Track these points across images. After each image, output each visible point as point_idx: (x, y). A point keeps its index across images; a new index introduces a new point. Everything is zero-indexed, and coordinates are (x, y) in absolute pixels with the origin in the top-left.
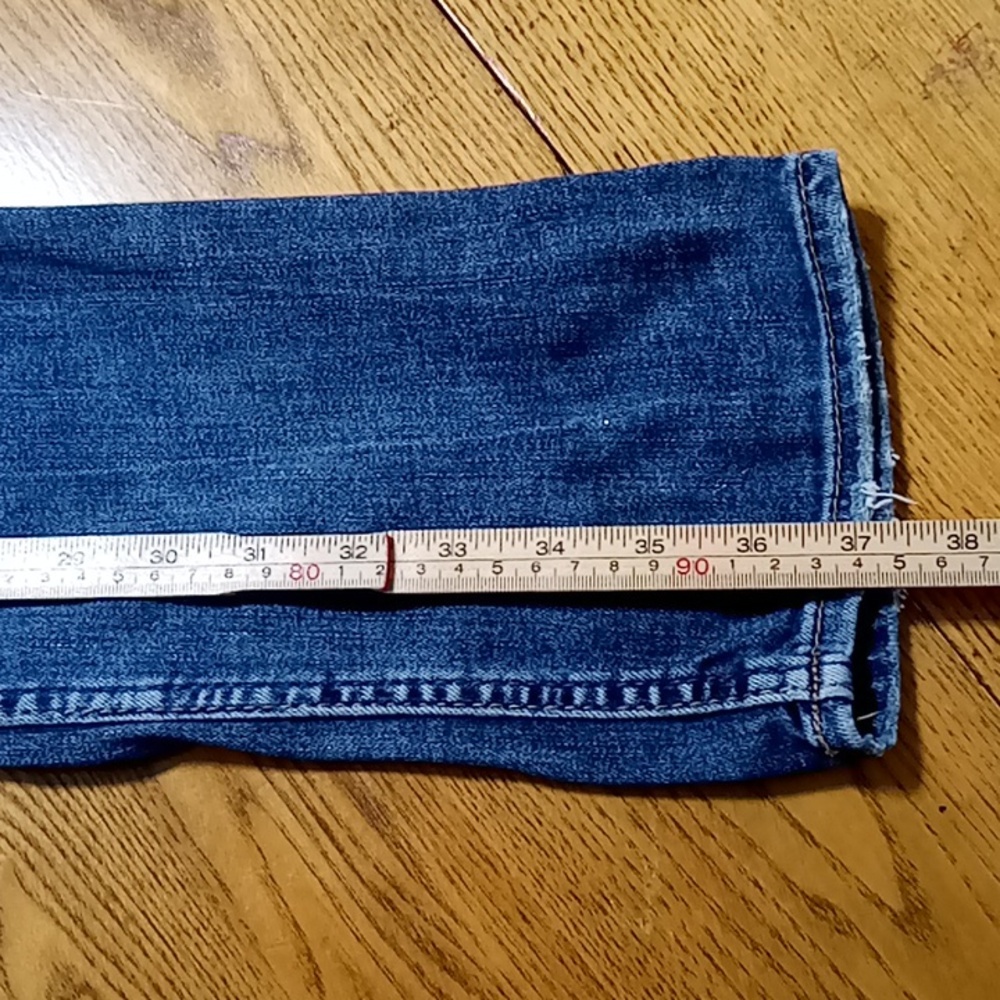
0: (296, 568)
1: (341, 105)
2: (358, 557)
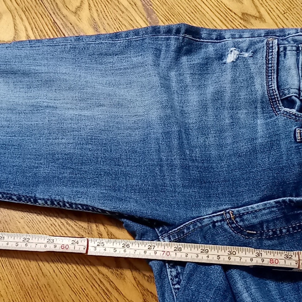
0: (271, 260)
1: (272, 8)
2: (290, 258)
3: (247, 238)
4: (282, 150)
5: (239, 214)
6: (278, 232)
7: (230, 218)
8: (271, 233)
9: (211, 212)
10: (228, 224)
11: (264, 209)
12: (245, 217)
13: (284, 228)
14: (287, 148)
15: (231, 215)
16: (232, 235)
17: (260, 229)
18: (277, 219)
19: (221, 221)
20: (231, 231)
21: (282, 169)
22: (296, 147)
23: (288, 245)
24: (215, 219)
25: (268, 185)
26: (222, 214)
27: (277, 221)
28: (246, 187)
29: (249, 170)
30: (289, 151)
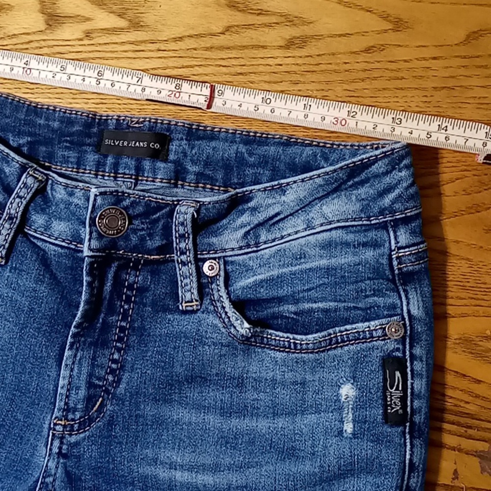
3: (103, 416)
4: (6, 295)
5: (64, 410)
6: (114, 366)
7: (65, 426)
8: (110, 378)
9: (44, 448)
10: (70, 435)
11: (72, 370)
12: (72, 405)
13: (113, 354)
14: (6, 285)
15: (60, 422)
16: (88, 437)
17: (98, 389)
18: (94, 359)
19: (62, 443)
20: (82, 435)
21: (31, 311)
22: (10, 272)
23: (138, 361)
24: (55, 450)
25: (44, 345)
26: (53, 435)
27: (97, 361)
28: (33, 377)
29: (12, 358)
30: (12, 284)
